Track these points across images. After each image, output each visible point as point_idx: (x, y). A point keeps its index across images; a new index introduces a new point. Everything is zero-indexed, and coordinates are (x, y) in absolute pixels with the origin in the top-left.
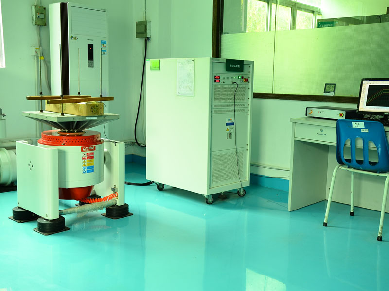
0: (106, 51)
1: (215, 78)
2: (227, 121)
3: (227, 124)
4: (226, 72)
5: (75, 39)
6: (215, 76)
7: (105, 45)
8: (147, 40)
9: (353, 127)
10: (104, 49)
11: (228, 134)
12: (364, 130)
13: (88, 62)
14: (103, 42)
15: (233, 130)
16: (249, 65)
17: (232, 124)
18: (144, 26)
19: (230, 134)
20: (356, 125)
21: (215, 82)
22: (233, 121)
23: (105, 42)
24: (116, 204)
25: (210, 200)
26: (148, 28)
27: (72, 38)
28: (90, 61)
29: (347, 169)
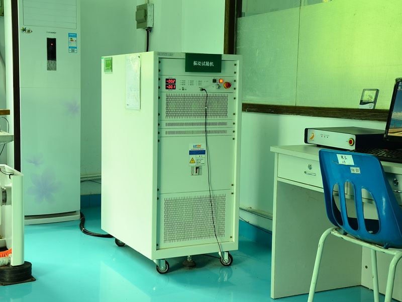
0: (76, 48)
1: (166, 82)
2: (191, 148)
3: (191, 153)
4: (188, 73)
5: (29, 31)
6: (167, 80)
7: (74, 39)
8: (149, 30)
9: (340, 163)
10: (73, 44)
11: (192, 167)
12: (355, 168)
13: (48, 63)
14: (72, 36)
15: (203, 162)
16: (235, 62)
17: (203, 152)
18: (143, 11)
19: (197, 168)
20: (343, 160)
21: (167, 88)
22: (203, 147)
23: (75, 36)
24: (9, 264)
25: (162, 268)
26: (149, 14)
27: (24, 30)
28: (50, 61)
29: (342, 236)
